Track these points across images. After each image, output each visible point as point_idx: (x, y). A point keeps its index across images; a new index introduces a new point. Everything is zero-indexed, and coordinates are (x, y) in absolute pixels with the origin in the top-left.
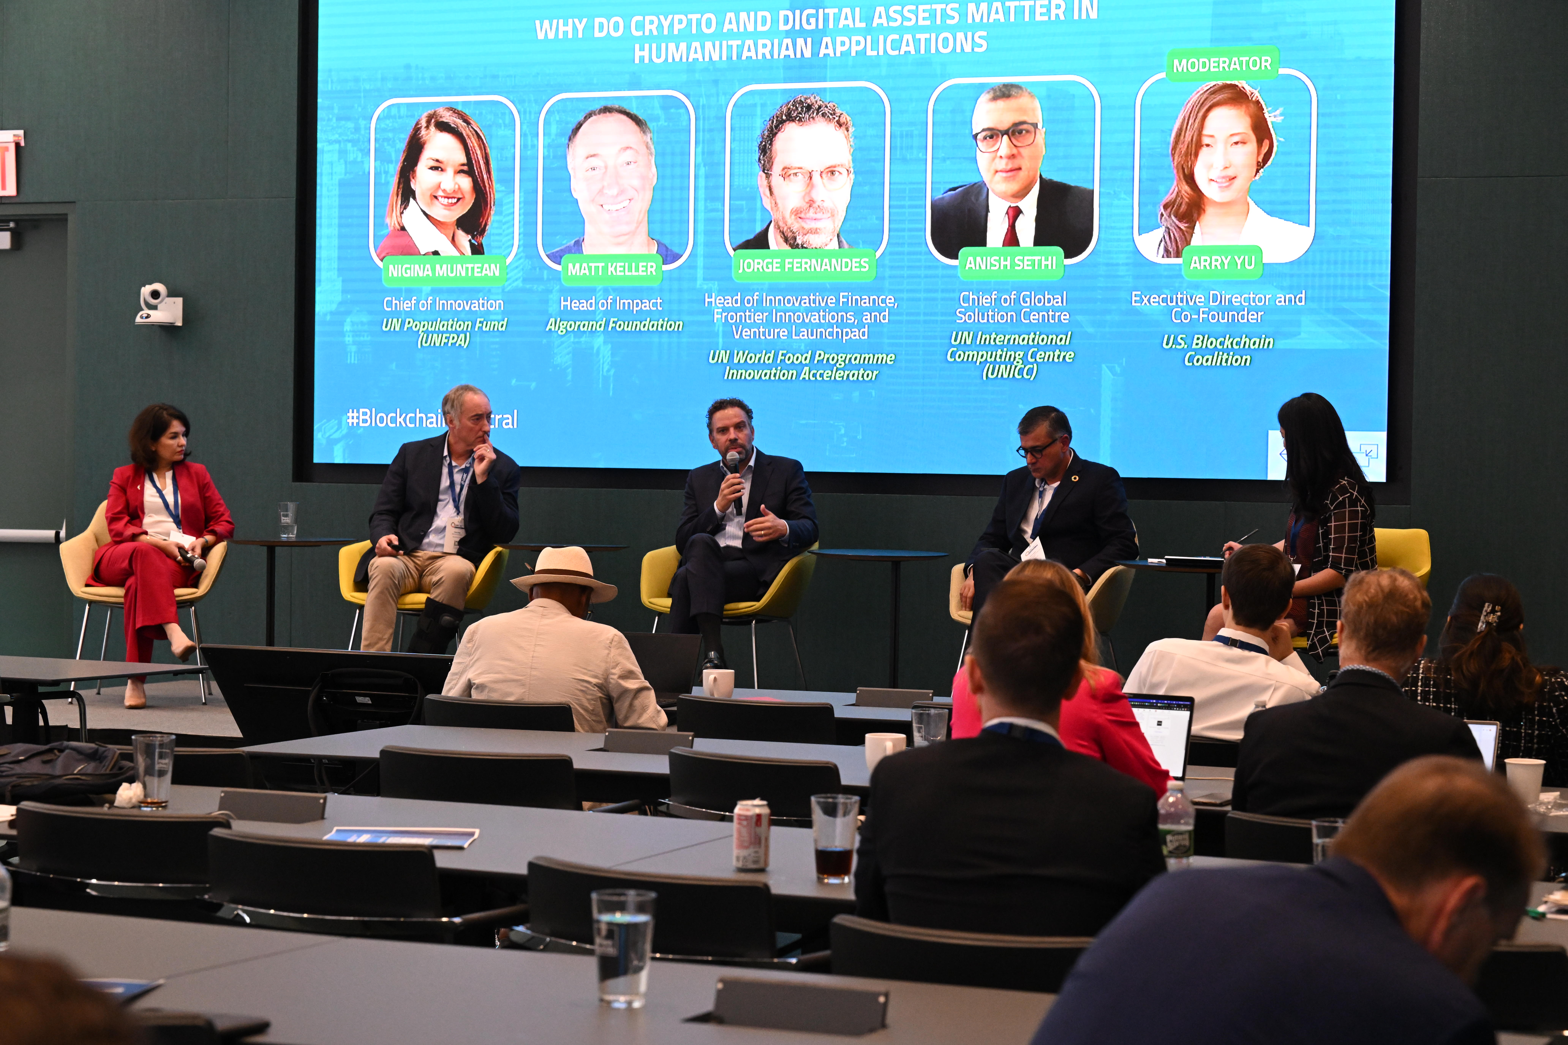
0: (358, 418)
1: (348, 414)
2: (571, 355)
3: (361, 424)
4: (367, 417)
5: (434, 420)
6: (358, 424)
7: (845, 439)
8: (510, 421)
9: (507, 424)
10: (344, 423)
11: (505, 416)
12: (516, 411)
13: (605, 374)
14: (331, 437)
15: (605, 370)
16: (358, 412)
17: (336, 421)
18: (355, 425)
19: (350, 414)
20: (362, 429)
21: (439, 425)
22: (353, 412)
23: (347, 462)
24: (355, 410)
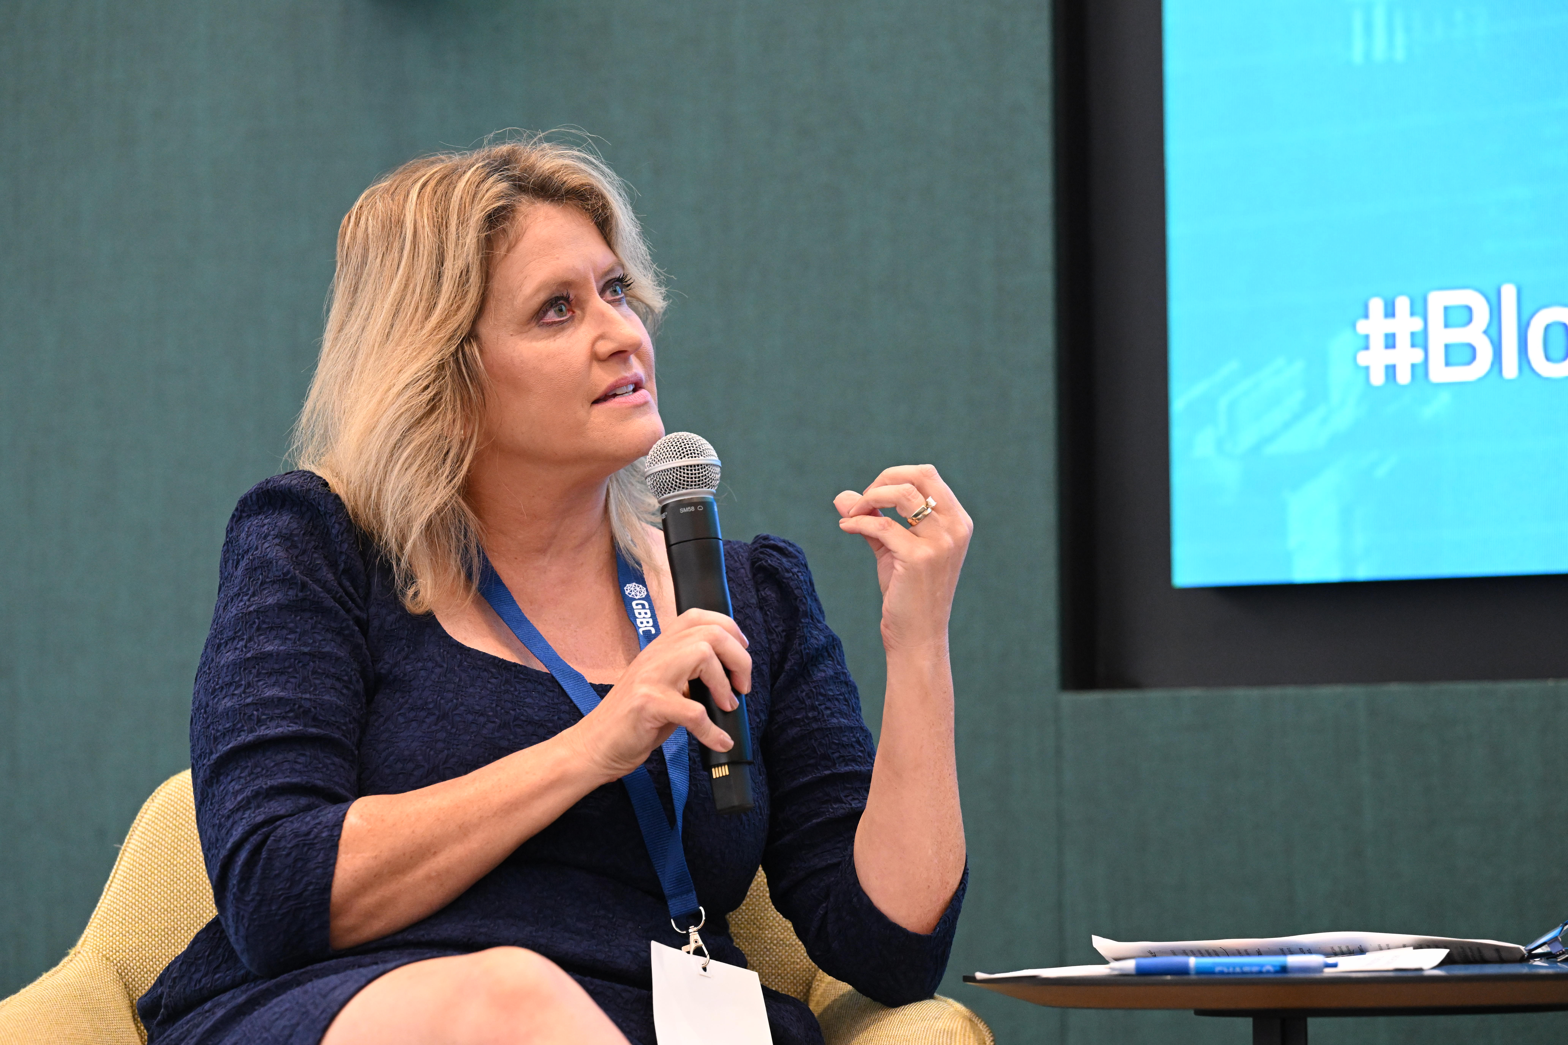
0: (1420, 340)
6: (1420, 371)
10: (1340, 369)
16: (1420, 309)
17: (1299, 364)
20: (1445, 397)
22: (1390, 312)
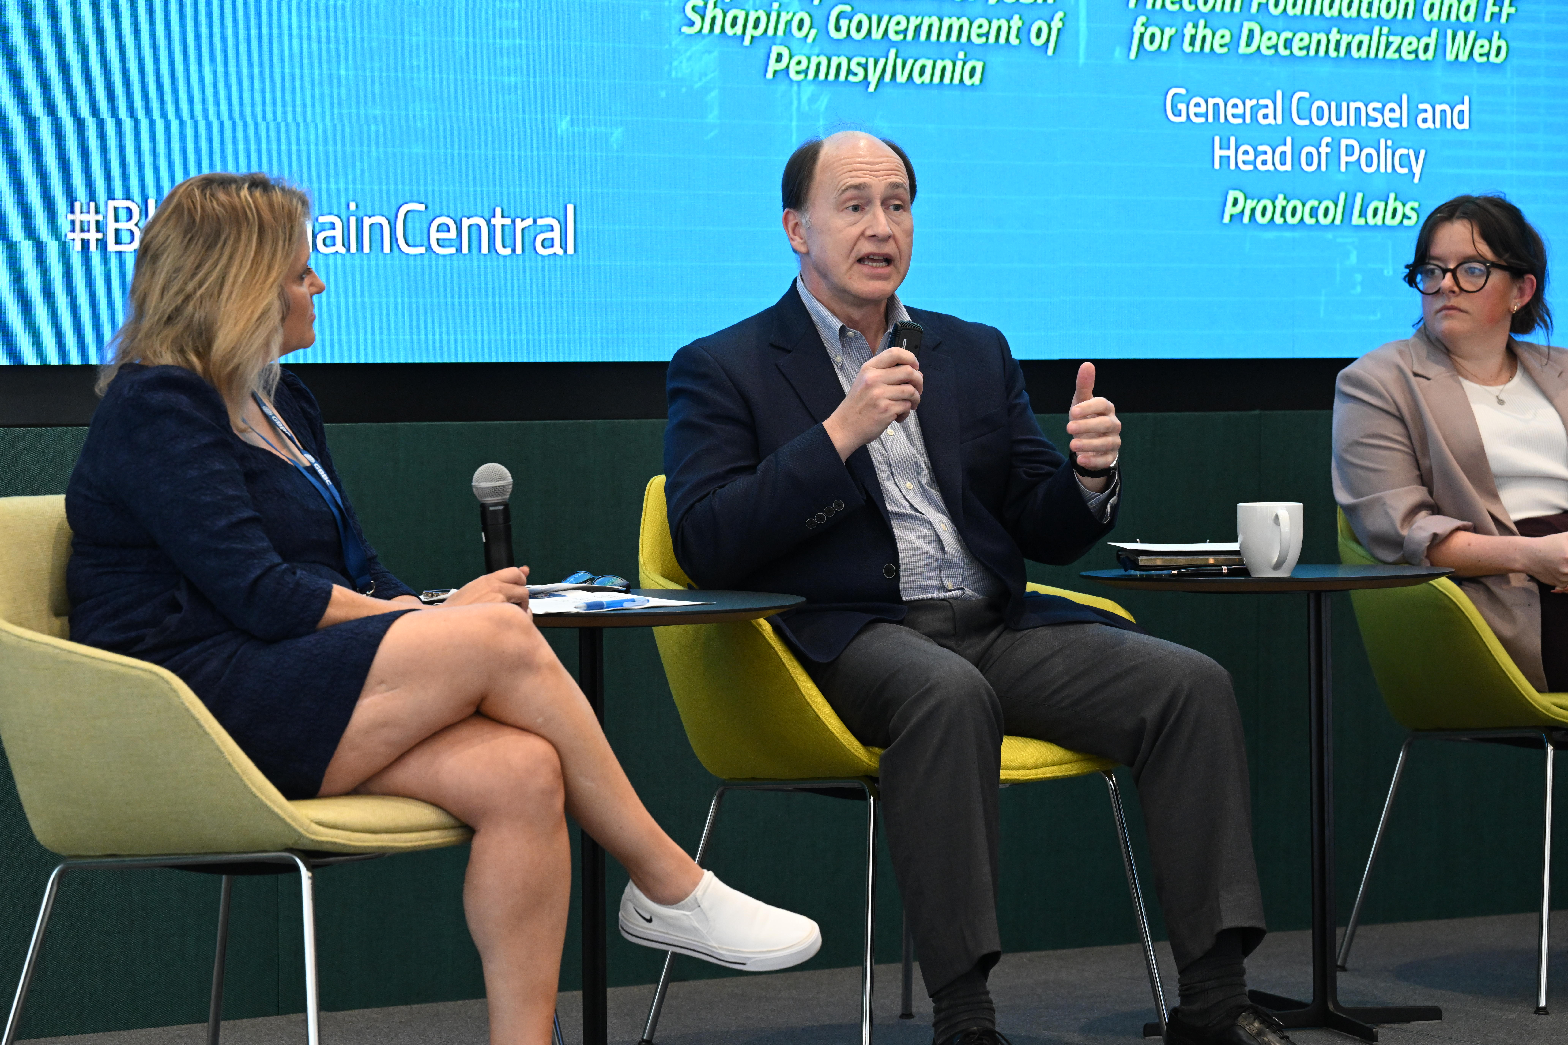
0: (101, 227)
1: (70, 217)
2: (715, 54)
3: (112, 247)
4: (131, 225)
5: (338, 233)
7: (1358, 277)
8: (556, 235)
9: (548, 243)
10: (57, 241)
11: (540, 222)
12: (570, 207)
13: (805, 108)
14: (18, 286)
15: (804, 98)
17: (33, 238)
18: (93, 247)
19: (77, 217)
20: (115, 261)
21: (353, 249)
22: (85, 210)
23: (68, 362)
24: (92, 205)
